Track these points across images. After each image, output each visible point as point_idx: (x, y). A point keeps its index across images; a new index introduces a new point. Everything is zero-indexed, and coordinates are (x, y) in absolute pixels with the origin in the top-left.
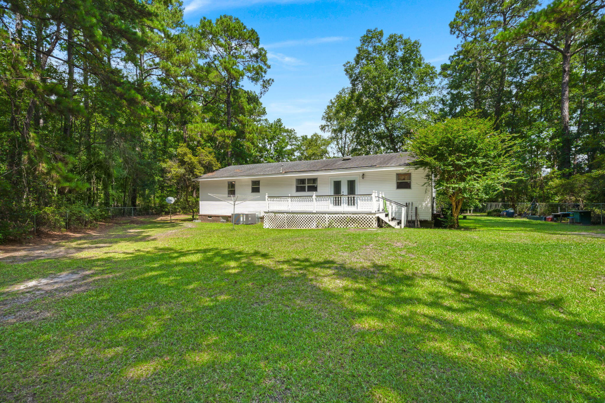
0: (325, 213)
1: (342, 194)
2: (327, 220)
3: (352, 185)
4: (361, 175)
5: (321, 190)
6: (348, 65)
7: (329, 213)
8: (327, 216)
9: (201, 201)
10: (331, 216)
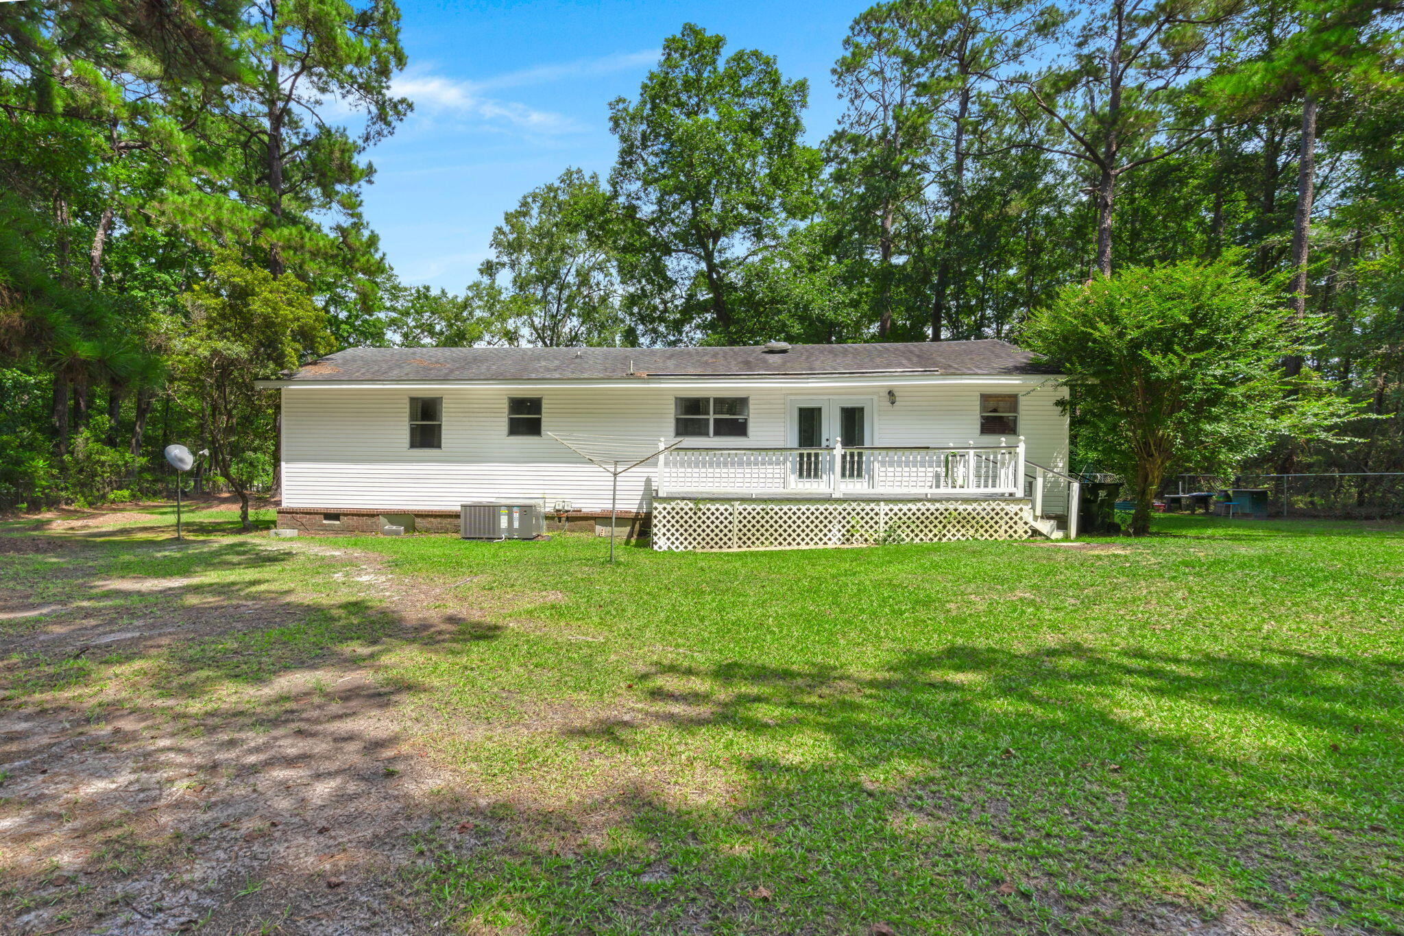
0: (877, 501)
1: (824, 444)
2: (882, 519)
3: (853, 421)
4: (884, 394)
5: (758, 433)
6: (621, 106)
7: (888, 501)
8: (883, 508)
9: (287, 461)
10: (896, 509)
